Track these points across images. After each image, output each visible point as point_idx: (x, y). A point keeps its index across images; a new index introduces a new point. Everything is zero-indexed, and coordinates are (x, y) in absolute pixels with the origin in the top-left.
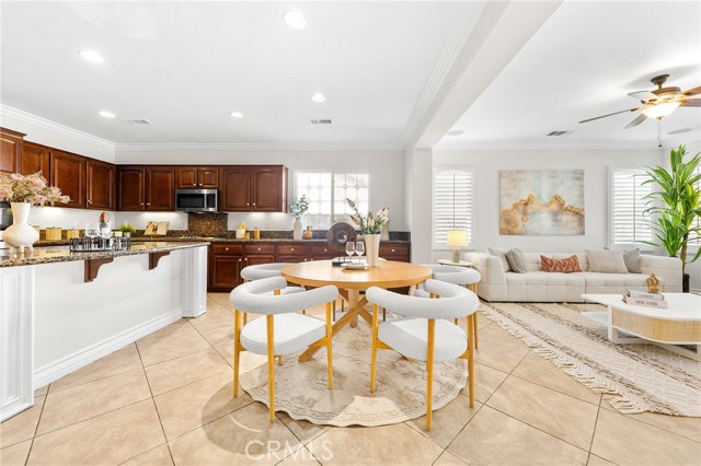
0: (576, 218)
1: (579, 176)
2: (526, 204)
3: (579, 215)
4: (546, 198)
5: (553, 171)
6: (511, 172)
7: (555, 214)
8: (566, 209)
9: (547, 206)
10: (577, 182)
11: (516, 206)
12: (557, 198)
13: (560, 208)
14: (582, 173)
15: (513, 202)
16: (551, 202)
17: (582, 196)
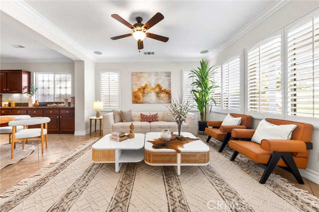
0: (167, 95)
1: (169, 74)
2: (144, 88)
3: (169, 93)
4: (153, 86)
5: (157, 72)
6: (137, 73)
7: (157, 93)
8: (163, 91)
9: (154, 89)
10: (168, 78)
11: (139, 90)
12: (158, 86)
13: (160, 91)
14: (170, 73)
15: (138, 87)
16: (156, 88)
17: (170, 84)
